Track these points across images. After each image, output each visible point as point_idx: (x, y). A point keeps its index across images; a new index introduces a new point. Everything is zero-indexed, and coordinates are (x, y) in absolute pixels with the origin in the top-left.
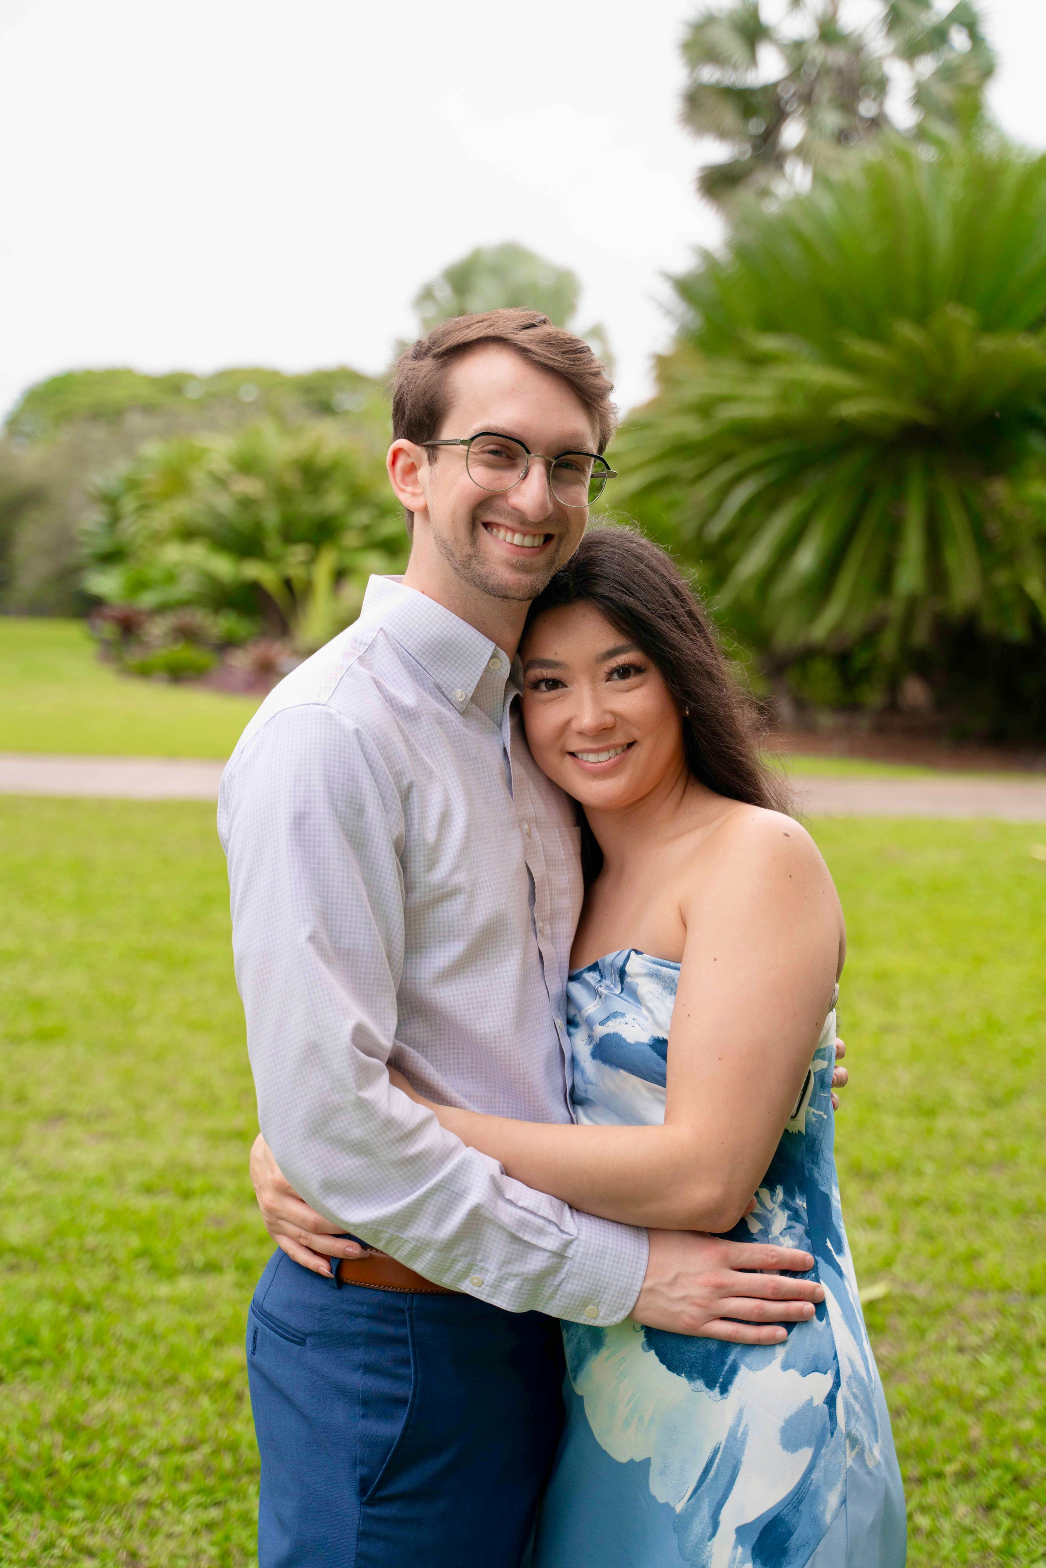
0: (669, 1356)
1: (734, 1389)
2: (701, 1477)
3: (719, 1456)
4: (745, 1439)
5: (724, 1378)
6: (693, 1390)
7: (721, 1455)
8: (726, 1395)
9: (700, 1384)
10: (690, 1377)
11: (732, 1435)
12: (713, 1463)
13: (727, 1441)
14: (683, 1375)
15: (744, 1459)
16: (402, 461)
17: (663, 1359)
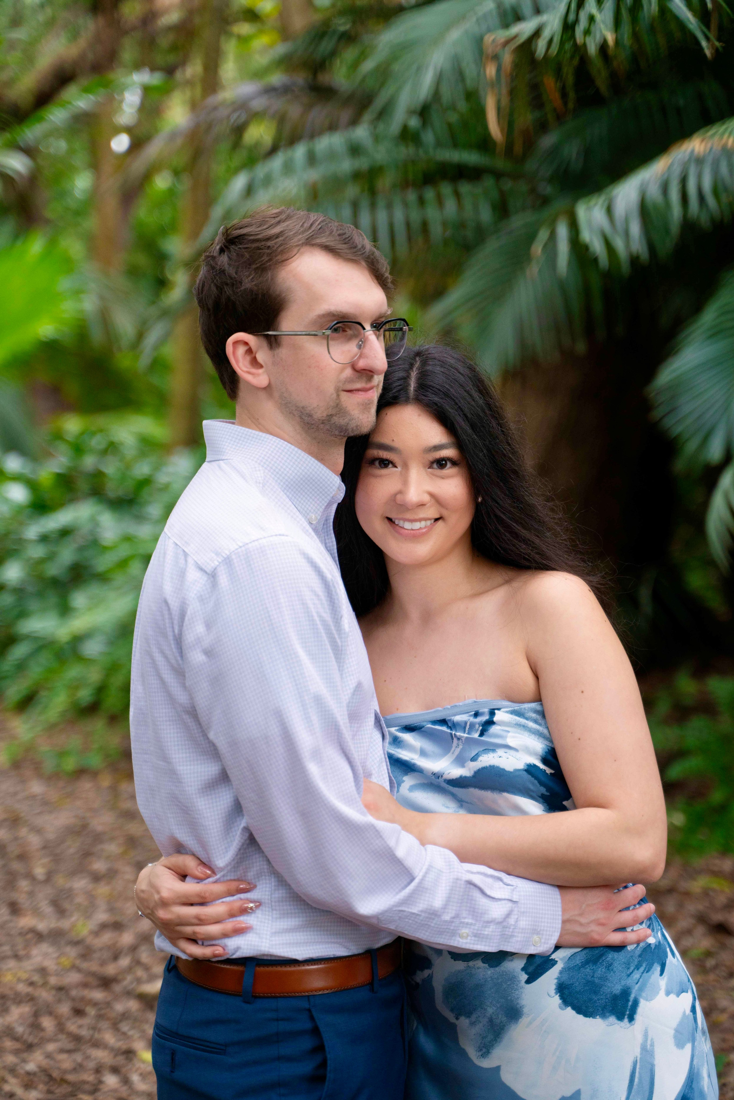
0: (584, 1008)
1: (638, 1017)
2: (629, 1086)
3: (638, 1067)
4: (653, 1049)
5: (630, 1011)
6: (608, 1026)
7: (640, 1065)
8: (633, 1022)
9: (612, 1019)
10: (603, 1016)
11: (644, 1048)
12: (635, 1072)
13: (641, 1054)
14: (598, 1017)
15: (656, 1062)
16: (241, 350)
17: (579, 1010)
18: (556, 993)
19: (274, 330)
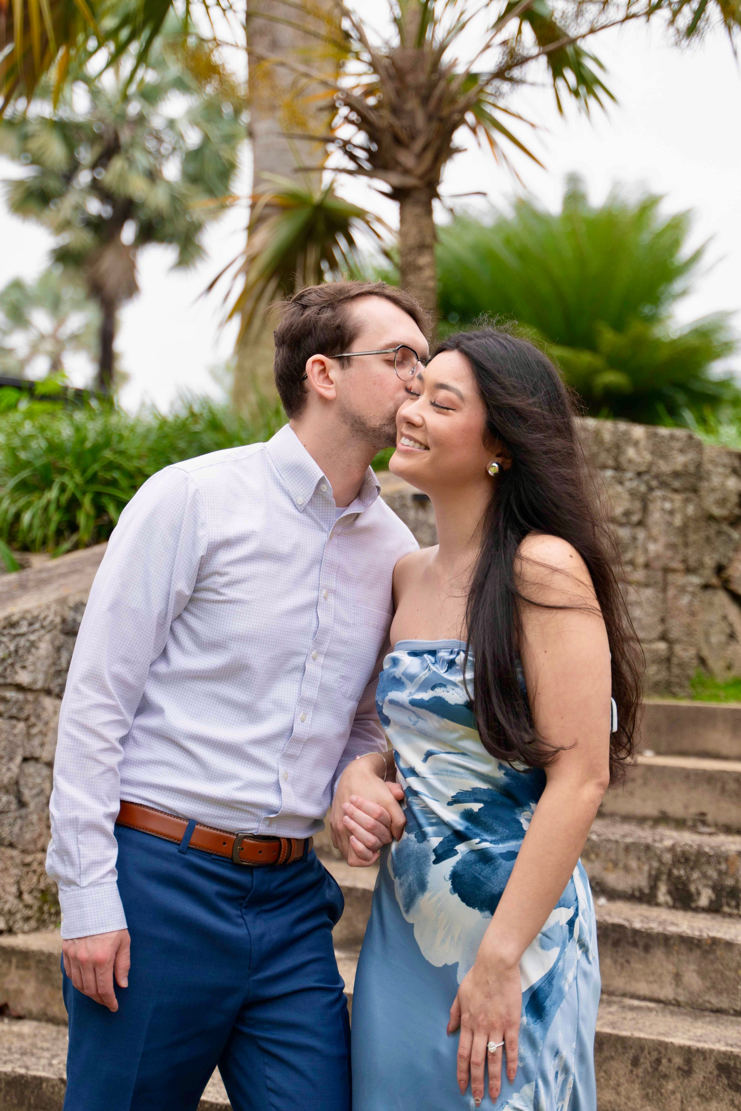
0: (467, 897)
6: (483, 917)
14: (477, 908)
16: (317, 368)
17: (463, 899)
18: (450, 879)
19: (348, 353)
